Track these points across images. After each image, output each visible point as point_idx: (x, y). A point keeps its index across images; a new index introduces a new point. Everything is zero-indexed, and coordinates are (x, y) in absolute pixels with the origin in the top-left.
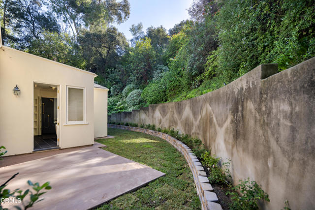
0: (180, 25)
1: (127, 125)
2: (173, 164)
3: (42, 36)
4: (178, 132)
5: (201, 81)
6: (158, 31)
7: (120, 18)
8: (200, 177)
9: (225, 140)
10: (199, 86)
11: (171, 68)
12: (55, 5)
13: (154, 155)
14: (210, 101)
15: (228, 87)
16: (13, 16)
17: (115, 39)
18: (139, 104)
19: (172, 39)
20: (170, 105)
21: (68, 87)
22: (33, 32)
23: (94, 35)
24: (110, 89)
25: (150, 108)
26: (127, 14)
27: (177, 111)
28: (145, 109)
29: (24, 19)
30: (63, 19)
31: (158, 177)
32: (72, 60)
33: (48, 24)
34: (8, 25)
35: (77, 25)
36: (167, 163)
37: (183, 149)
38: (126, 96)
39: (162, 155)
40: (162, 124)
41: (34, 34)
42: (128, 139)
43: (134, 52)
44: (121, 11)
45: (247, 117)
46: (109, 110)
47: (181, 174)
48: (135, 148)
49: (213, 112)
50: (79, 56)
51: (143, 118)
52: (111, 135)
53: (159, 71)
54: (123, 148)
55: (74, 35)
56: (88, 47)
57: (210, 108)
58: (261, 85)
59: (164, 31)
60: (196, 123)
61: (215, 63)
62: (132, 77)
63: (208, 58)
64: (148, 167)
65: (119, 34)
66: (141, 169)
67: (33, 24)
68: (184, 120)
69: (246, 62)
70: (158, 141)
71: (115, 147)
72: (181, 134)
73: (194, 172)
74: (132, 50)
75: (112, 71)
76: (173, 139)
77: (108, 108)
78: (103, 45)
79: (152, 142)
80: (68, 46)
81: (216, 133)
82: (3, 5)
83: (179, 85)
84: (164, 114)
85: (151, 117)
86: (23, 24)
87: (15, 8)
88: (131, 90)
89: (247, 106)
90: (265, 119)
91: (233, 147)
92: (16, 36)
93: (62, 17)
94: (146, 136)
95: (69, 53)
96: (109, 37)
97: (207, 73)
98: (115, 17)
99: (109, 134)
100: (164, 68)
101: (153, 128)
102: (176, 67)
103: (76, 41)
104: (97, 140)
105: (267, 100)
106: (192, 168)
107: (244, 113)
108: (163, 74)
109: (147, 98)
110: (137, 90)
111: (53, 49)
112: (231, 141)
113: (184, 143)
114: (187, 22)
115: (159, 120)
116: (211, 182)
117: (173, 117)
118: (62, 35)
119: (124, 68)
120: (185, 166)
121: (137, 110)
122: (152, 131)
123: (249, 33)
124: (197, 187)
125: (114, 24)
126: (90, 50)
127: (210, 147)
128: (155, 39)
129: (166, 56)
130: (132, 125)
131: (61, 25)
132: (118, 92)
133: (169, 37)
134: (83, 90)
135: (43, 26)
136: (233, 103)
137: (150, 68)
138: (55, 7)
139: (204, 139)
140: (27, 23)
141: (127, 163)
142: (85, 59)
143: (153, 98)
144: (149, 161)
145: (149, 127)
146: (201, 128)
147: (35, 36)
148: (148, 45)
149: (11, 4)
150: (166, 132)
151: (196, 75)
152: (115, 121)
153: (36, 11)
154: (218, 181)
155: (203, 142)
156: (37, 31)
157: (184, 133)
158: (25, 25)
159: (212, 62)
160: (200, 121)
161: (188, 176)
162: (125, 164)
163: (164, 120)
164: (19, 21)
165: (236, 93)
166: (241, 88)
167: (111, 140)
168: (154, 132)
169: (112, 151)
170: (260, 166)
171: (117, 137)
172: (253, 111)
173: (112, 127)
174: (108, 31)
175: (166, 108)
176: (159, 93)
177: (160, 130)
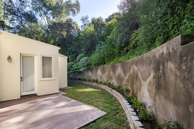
0: (112, 15)
1: (80, 79)
2: (111, 106)
3: (27, 26)
4: (113, 84)
5: (128, 51)
6: (99, 20)
7: (74, 13)
8: (132, 116)
9: (149, 90)
10: (126, 54)
11: (107, 42)
12: (34, 6)
13: (98, 100)
14: (136, 63)
15: (150, 53)
16: (9, 13)
17: (71, 26)
18: (87, 66)
19: (107, 24)
20: (108, 66)
21: (42, 56)
22: (21, 23)
23: (59, 23)
24: (68, 57)
25: (94, 69)
26: (78, 10)
27: (112, 70)
28: (91, 70)
29: (16, 15)
30: (39, 14)
31: (102, 115)
32: (45, 39)
33: (30, 18)
34: (6, 19)
35: (48, 18)
36: (107, 105)
37: (117, 96)
38: (79, 61)
39: (103, 100)
40: (102, 78)
41: (21, 24)
42: (81, 89)
43: (83, 33)
44: (75, 8)
45: (168, 74)
46: (68, 70)
47: (118, 113)
48: (85, 95)
49: (139, 71)
50: (49, 37)
51: (90, 75)
52: (70, 86)
53: (99, 45)
54: (78, 95)
55: (46, 24)
56: (55, 31)
57: (136, 68)
58: (181, 50)
59: (102, 20)
60: (126, 78)
61: (137, 38)
62: (82, 49)
63: (132, 35)
64: (95, 108)
65: (74, 22)
66: (90, 110)
67: (21, 18)
68: (117, 76)
69: (160, 36)
70: (100, 90)
71: (73, 94)
72: (116, 85)
73: (127, 112)
74: (82, 32)
75: (69, 45)
76: (110, 89)
77: (68, 69)
78: (64, 30)
79: (96, 91)
80: (42, 31)
81: (141, 85)
82: (3, 7)
83: (113, 54)
84: (103, 72)
85: (95, 75)
86: (15, 18)
87: (10, 9)
88: (82, 57)
89: (167, 66)
90: (186, 75)
91: (155, 95)
92: (11, 26)
93: (38, 13)
94: (92, 87)
95: (43, 35)
96: (67, 25)
97: (131, 45)
98: (71, 13)
99: (68, 86)
100: (103, 43)
101: (97, 82)
102: (110, 42)
103: (47, 27)
104: (61, 90)
105: (187, 61)
106: (125, 109)
107: (165, 71)
108: (102, 47)
109: (92, 62)
110: (86, 57)
111: (33, 33)
112: (154, 91)
113: (118, 91)
114: (117, 14)
115: (100, 76)
116: (140, 120)
117: (109, 74)
118: (39, 24)
119: (77, 44)
120: (120, 107)
121: (86, 70)
122: (96, 83)
123: (162, 17)
124: (130, 123)
125: (71, 17)
126: (56, 33)
127: (136, 94)
128: (96, 25)
129: (104, 36)
130: (83, 80)
131: (38, 18)
132: (74, 59)
133: (105, 23)
134: (51, 57)
135: (27, 19)
136: (155, 64)
137: (94, 43)
138: (34, 7)
139: (132, 89)
140: (17, 18)
141: (81, 105)
142: (53, 39)
143: (96, 62)
144: (95, 103)
145: (94, 81)
146: (130, 82)
147: (22, 25)
148: (92, 28)
149: (8, 6)
150: (105, 84)
151: (124, 47)
152: (72, 77)
153: (23, 10)
154: (145, 119)
155: (131, 91)
156: (24, 22)
157: (117, 84)
158: (16, 19)
159: (135, 37)
160: (128, 77)
161: (123, 114)
162: (79, 106)
163: (103, 76)
164: (13, 17)
165: (157, 57)
166: (162, 53)
167: (70, 90)
168: (97, 84)
169: (71, 97)
170: (181, 110)
171: (73, 87)
172: (174, 69)
173: (70, 81)
174: (67, 21)
175: (105, 69)
176: (100, 59)
177: (101, 83)
